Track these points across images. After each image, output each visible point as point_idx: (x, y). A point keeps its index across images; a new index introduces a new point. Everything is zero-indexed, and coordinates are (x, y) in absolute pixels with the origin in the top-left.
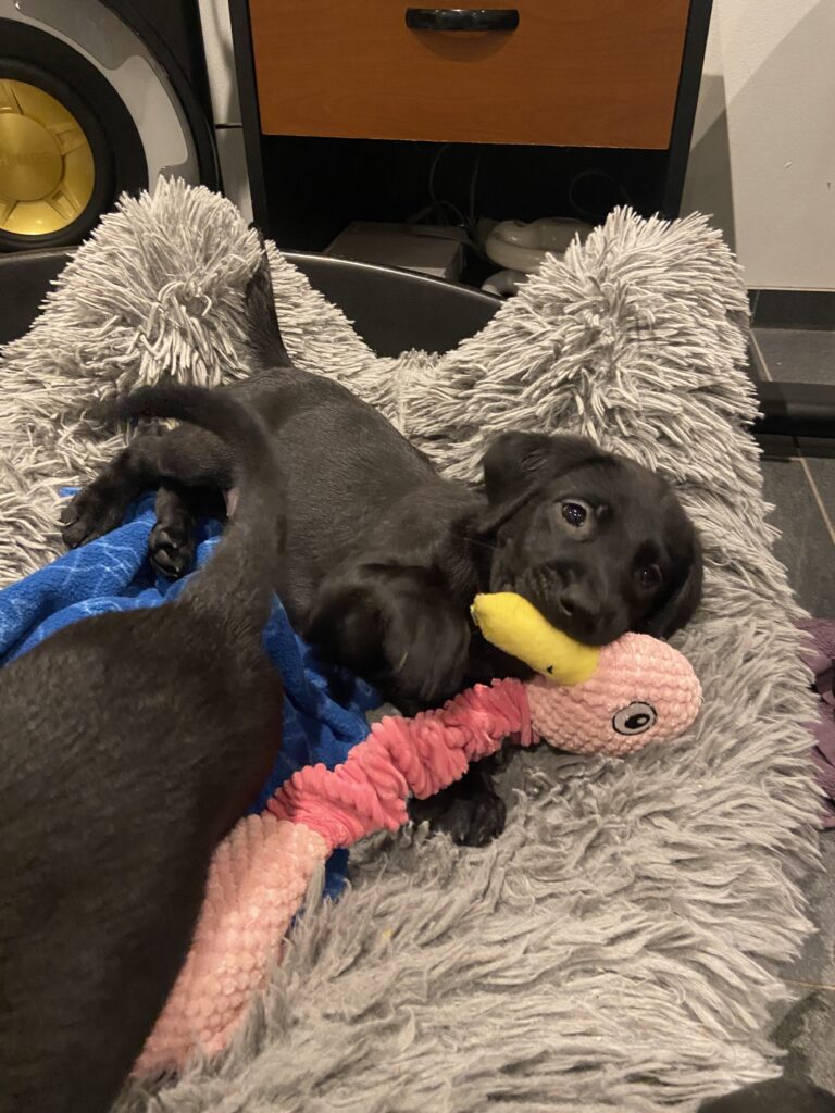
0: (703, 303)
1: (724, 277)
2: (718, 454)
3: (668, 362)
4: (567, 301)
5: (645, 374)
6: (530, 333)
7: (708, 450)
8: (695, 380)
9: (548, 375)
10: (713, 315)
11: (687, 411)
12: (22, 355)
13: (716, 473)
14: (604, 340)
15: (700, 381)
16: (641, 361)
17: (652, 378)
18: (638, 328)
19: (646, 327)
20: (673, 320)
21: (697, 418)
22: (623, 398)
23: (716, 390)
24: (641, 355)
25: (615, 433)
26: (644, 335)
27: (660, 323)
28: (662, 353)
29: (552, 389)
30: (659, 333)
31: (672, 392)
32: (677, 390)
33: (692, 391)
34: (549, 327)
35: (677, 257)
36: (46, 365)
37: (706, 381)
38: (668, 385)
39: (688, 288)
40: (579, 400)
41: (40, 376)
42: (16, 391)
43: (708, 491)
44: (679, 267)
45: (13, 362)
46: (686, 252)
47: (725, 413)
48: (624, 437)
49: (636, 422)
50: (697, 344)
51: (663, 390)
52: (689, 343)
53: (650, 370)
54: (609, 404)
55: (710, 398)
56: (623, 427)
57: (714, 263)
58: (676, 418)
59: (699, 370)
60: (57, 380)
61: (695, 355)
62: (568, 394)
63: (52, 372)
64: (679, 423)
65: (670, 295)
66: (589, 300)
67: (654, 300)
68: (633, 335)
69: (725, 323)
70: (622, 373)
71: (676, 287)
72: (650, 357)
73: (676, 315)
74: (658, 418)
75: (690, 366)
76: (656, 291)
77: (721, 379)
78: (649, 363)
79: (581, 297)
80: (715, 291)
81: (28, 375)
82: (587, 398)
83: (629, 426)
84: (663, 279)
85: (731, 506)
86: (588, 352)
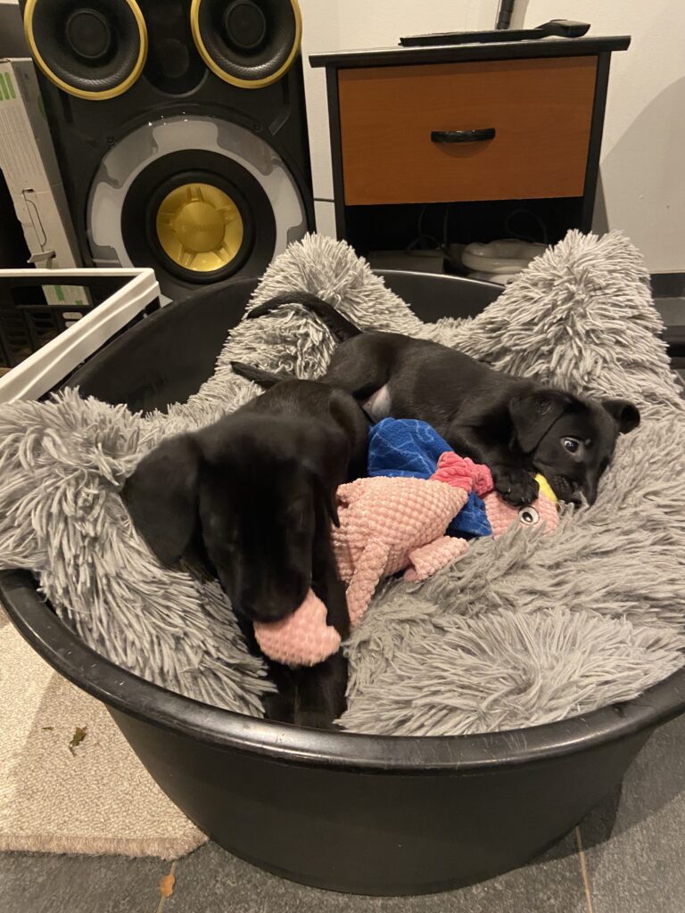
0: (627, 274)
1: (635, 261)
2: (647, 348)
3: (614, 305)
4: (554, 280)
5: (603, 312)
6: (533, 299)
7: (642, 346)
8: (630, 312)
9: (552, 317)
10: (633, 280)
11: (628, 328)
12: (241, 335)
13: (648, 358)
14: (577, 298)
15: (633, 313)
16: (600, 306)
17: (607, 313)
18: (595, 290)
19: (600, 289)
20: (614, 284)
21: (634, 331)
22: (594, 325)
23: (640, 317)
24: (599, 303)
25: (591, 343)
26: (599, 293)
27: (608, 286)
28: (610, 301)
29: (554, 324)
30: (607, 291)
31: (619, 320)
32: (622, 318)
33: (629, 318)
34: (543, 295)
35: (609, 253)
36: (257, 339)
37: (636, 312)
38: (617, 316)
39: (618, 268)
40: (568, 328)
41: (254, 345)
42: (241, 354)
43: (645, 367)
44: (611, 258)
45: (237, 338)
46: (613, 250)
47: (646, 328)
48: (596, 344)
49: (603, 336)
50: (627, 295)
51: (614, 319)
52: (625, 295)
53: (605, 309)
54: (587, 328)
55: (638, 321)
56: (595, 339)
57: (629, 254)
58: (623, 332)
59: (631, 307)
60: (264, 346)
61: (628, 300)
62: (562, 326)
63: (260, 342)
64: (625, 334)
65: (611, 272)
66: (566, 278)
67: (602, 275)
68: (593, 293)
69: (639, 284)
70: (590, 314)
71: (612, 268)
72: (604, 303)
73: (614, 281)
74: (613, 333)
75: (626, 306)
76: (601, 271)
77: (643, 311)
78: (604, 306)
79: (560, 277)
80: (632, 268)
81: (247, 344)
82: (573, 326)
83: (598, 338)
84: (604, 264)
85: (656, 373)
86: (570, 304)
